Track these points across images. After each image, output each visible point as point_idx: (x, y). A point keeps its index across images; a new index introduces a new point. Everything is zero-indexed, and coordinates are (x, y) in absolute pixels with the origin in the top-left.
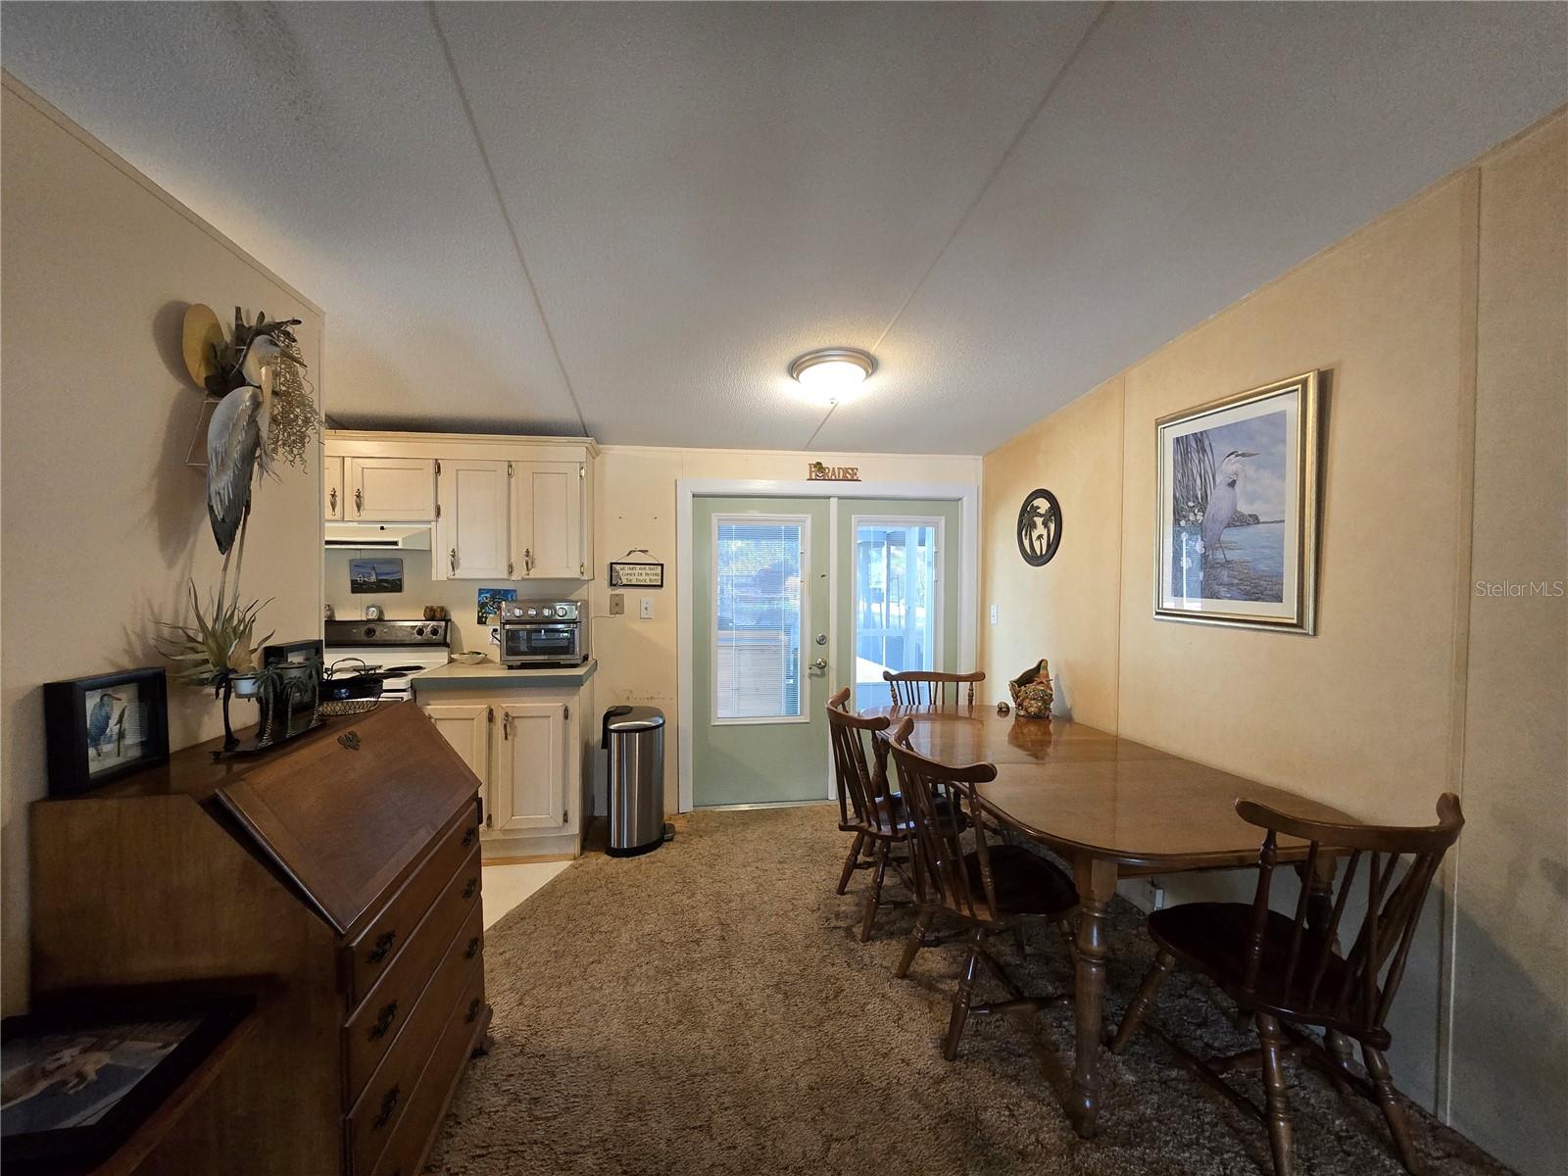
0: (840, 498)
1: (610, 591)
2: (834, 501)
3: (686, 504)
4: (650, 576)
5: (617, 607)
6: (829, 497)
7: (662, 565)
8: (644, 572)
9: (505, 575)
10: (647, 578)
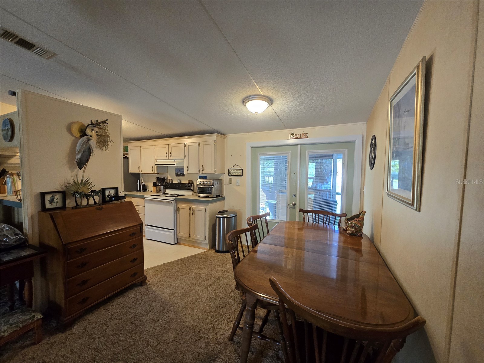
0: (301, 145)
1: (229, 177)
2: (299, 146)
3: (249, 150)
4: (239, 172)
5: (230, 182)
6: (297, 145)
7: (242, 170)
8: (237, 172)
9: (198, 173)
10: (238, 173)
